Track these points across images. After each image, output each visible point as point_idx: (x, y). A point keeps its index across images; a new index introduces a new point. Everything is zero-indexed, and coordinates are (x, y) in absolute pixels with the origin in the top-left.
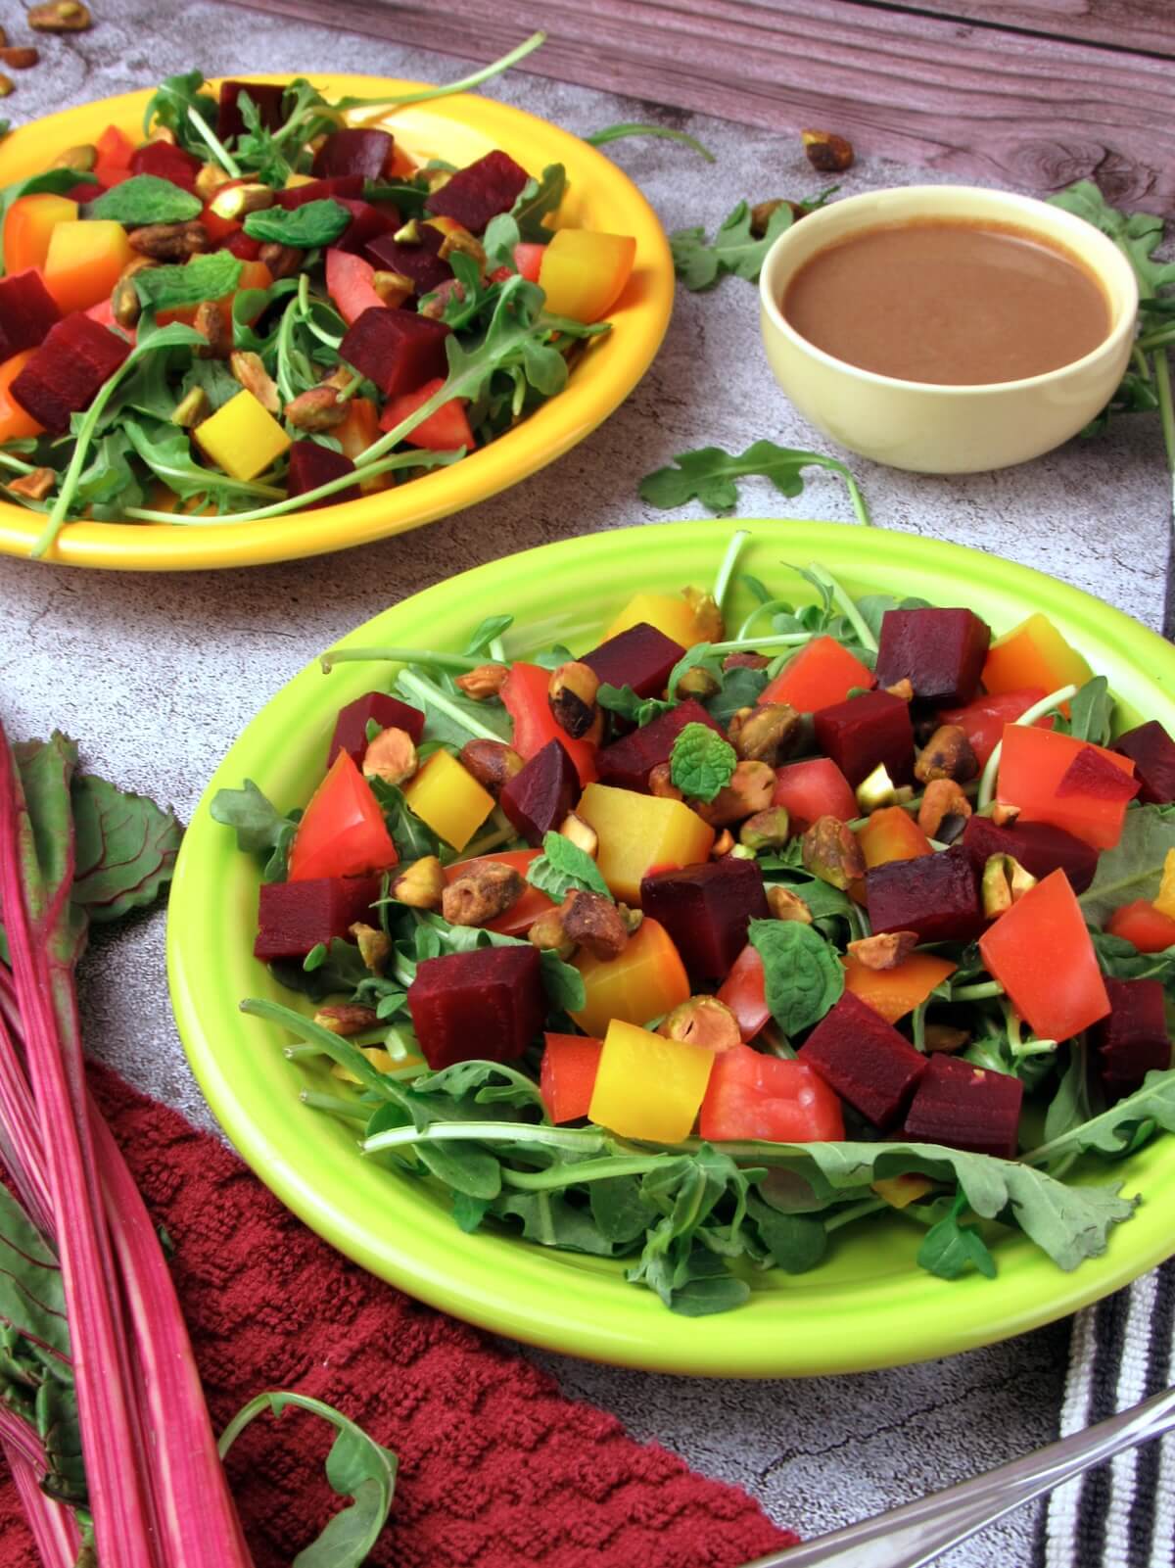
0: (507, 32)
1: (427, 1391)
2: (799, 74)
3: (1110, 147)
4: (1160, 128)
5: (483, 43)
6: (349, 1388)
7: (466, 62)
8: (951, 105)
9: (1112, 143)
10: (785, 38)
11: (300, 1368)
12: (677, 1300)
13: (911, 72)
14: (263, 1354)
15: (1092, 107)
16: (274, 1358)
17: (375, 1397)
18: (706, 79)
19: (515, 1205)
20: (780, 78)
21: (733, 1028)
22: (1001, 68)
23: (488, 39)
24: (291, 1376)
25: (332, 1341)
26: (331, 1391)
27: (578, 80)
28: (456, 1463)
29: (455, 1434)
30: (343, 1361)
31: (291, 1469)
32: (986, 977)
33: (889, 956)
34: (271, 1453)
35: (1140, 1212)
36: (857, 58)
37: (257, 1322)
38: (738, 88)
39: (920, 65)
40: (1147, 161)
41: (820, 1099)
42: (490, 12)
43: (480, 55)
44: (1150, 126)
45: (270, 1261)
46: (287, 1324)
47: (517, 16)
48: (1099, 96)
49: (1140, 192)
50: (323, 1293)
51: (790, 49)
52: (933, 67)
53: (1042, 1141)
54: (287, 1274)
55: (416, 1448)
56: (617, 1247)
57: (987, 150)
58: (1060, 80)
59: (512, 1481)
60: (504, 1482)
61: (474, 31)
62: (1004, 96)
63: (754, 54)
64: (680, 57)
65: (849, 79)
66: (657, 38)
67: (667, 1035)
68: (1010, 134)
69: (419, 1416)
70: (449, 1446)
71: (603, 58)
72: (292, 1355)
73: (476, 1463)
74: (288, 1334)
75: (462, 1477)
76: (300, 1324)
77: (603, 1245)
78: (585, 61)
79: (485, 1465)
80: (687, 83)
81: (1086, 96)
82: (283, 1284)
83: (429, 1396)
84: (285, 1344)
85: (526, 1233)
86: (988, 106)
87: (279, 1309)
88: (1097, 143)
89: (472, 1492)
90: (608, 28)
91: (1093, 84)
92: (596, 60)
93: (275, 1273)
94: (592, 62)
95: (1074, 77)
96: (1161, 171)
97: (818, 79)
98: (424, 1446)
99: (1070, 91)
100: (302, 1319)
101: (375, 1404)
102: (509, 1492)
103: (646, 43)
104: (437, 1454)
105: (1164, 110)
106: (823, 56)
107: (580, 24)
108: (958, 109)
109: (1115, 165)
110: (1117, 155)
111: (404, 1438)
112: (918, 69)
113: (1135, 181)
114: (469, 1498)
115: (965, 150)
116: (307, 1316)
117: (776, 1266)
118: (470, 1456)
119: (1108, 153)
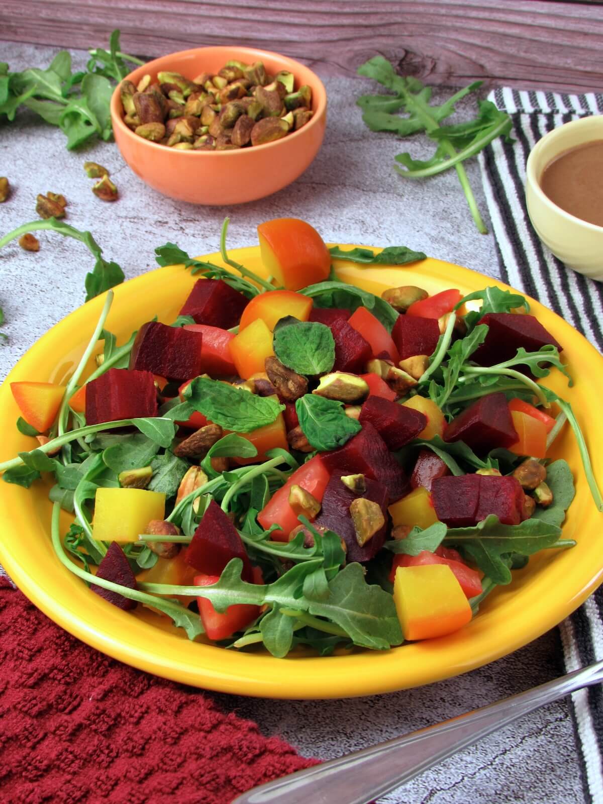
0: (34, 22)
1: (148, 708)
2: (217, 27)
3: (408, 49)
4: (436, 34)
5: (19, 30)
6: (104, 711)
7: (10, 43)
8: (311, 35)
9: (408, 46)
10: (208, 7)
11: (75, 703)
13: (287, 19)
14: (53, 695)
15: (396, 27)
16: (60, 697)
17: (119, 715)
18: (161, 37)
20: (207, 31)
22: (340, 10)
23: (22, 27)
24: (70, 707)
25: (94, 687)
26: (94, 714)
27: (81, 46)
28: (165, 743)
29: (164, 727)
30: (99, 697)
31: (73, 762)
34: (61, 754)
36: (253, 14)
37: (50, 679)
38: (181, 40)
39: (292, 14)
40: (430, 54)
42: (23, 11)
43: (18, 38)
44: (431, 33)
45: (56, 644)
46: (67, 679)
47: (40, 12)
48: (399, 19)
49: (427, 72)
50: (87, 660)
51: (212, 13)
52: (300, 14)
54: (66, 651)
55: (142, 738)
57: (334, 59)
58: (376, 13)
59: (198, 748)
60: (193, 748)
61: (13, 24)
62: (343, 26)
63: (190, 19)
64: (144, 26)
65: (250, 27)
66: (129, 16)
68: (348, 48)
69: (143, 722)
70: (160, 734)
71: (96, 31)
72: (71, 696)
73: (176, 741)
74: (67, 684)
75: (169, 750)
76: (75, 678)
78: (84, 35)
79: (181, 742)
80: (149, 41)
81: (392, 21)
82: (64, 656)
83: (149, 711)
84: (66, 689)
86: (334, 34)
87: (61, 671)
88: (400, 47)
89: (174, 757)
90: (98, 13)
91: (395, 13)
92: (92, 33)
93: (59, 650)
94: (89, 35)
95: (384, 10)
96: (438, 59)
97: (231, 29)
98: (147, 737)
99: (382, 19)
100: (76, 676)
101: (119, 719)
102: (196, 754)
103: (123, 20)
104: (155, 740)
105: (439, 23)
106: (232, 15)
107: (80, 13)
108: (316, 38)
109: (411, 59)
110: (412, 53)
111: (136, 733)
112: (291, 17)
113: (424, 67)
114: (172, 760)
115: (322, 60)
116: (78, 674)
118: (173, 738)
119: (407, 52)
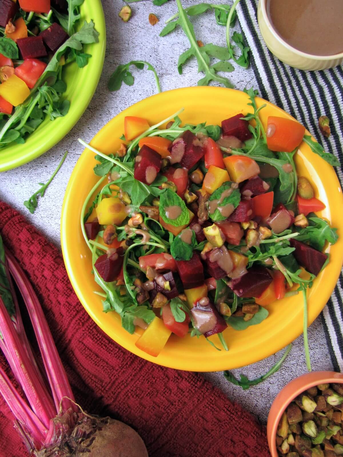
12: (62, 114)
19: (23, 132)
21: (10, 68)
32: (28, 14)
33: (13, 27)
35: (94, 22)
41: (36, 62)
53: (67, 30)
56: (42, 119)
67: (4, 81)
77: (40, 121)
85: (29, 133)
117: (62, 93)
